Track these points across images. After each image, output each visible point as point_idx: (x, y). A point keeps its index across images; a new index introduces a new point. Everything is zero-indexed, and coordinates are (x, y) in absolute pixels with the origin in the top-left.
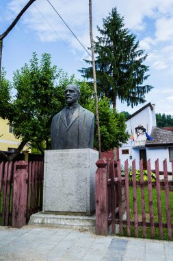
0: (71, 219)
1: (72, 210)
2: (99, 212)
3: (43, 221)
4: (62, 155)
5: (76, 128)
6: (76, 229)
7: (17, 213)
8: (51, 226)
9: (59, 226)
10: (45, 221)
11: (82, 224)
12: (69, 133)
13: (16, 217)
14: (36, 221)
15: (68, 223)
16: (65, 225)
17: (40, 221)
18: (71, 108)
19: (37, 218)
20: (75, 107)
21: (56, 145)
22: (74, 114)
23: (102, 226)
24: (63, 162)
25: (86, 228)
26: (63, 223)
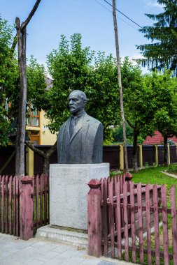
0: (71, 236)
1: (75, 227)
2: (91, 233)
3: (47, 235)
4: (64, 170)
5: (78, 140)
6: (75, 246)
7: (23, 227)
8: (54, 241)
9: (60, 242)
10: (49, 235)
11: (81, 242)
12: (72, 146)
13: (23, 230)
14: (42, 235)
15: (68, 239)
16: (66, 241)
17: (45, 235)
18: (75, 117)
19: (43, 231)
20: (80, 117)
21: (60, 158)
22: (77, 125)
23: (93, 248)
24: (66, 177)
25: (85, 246)
26: (64, 239)
